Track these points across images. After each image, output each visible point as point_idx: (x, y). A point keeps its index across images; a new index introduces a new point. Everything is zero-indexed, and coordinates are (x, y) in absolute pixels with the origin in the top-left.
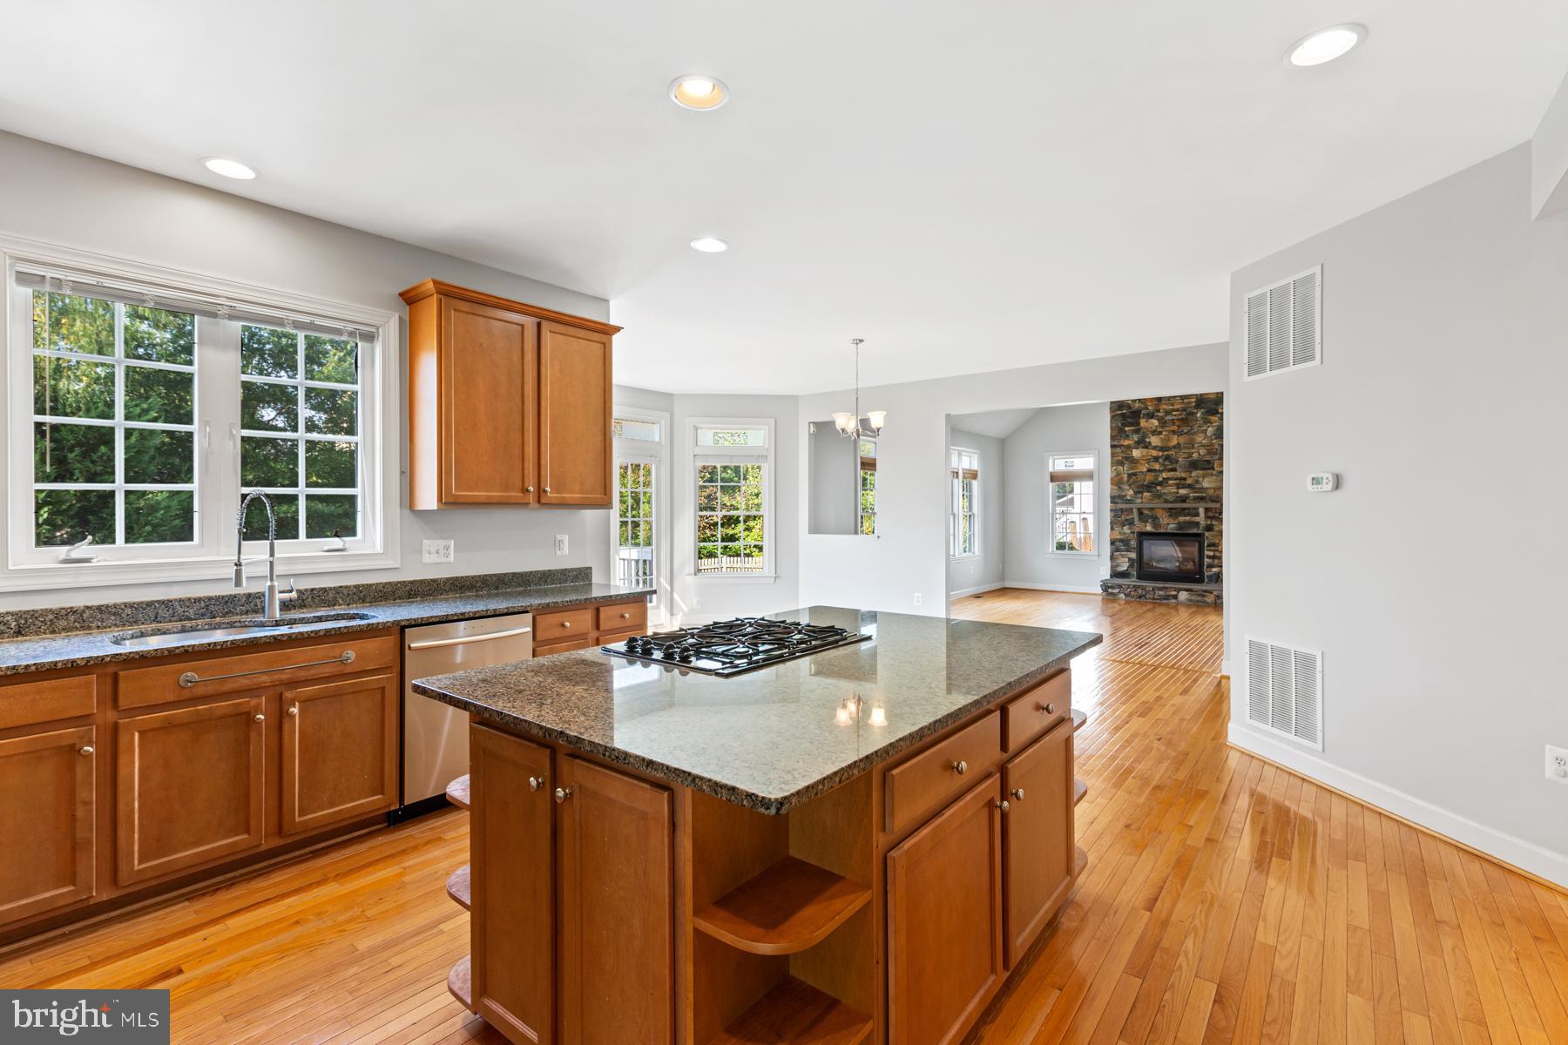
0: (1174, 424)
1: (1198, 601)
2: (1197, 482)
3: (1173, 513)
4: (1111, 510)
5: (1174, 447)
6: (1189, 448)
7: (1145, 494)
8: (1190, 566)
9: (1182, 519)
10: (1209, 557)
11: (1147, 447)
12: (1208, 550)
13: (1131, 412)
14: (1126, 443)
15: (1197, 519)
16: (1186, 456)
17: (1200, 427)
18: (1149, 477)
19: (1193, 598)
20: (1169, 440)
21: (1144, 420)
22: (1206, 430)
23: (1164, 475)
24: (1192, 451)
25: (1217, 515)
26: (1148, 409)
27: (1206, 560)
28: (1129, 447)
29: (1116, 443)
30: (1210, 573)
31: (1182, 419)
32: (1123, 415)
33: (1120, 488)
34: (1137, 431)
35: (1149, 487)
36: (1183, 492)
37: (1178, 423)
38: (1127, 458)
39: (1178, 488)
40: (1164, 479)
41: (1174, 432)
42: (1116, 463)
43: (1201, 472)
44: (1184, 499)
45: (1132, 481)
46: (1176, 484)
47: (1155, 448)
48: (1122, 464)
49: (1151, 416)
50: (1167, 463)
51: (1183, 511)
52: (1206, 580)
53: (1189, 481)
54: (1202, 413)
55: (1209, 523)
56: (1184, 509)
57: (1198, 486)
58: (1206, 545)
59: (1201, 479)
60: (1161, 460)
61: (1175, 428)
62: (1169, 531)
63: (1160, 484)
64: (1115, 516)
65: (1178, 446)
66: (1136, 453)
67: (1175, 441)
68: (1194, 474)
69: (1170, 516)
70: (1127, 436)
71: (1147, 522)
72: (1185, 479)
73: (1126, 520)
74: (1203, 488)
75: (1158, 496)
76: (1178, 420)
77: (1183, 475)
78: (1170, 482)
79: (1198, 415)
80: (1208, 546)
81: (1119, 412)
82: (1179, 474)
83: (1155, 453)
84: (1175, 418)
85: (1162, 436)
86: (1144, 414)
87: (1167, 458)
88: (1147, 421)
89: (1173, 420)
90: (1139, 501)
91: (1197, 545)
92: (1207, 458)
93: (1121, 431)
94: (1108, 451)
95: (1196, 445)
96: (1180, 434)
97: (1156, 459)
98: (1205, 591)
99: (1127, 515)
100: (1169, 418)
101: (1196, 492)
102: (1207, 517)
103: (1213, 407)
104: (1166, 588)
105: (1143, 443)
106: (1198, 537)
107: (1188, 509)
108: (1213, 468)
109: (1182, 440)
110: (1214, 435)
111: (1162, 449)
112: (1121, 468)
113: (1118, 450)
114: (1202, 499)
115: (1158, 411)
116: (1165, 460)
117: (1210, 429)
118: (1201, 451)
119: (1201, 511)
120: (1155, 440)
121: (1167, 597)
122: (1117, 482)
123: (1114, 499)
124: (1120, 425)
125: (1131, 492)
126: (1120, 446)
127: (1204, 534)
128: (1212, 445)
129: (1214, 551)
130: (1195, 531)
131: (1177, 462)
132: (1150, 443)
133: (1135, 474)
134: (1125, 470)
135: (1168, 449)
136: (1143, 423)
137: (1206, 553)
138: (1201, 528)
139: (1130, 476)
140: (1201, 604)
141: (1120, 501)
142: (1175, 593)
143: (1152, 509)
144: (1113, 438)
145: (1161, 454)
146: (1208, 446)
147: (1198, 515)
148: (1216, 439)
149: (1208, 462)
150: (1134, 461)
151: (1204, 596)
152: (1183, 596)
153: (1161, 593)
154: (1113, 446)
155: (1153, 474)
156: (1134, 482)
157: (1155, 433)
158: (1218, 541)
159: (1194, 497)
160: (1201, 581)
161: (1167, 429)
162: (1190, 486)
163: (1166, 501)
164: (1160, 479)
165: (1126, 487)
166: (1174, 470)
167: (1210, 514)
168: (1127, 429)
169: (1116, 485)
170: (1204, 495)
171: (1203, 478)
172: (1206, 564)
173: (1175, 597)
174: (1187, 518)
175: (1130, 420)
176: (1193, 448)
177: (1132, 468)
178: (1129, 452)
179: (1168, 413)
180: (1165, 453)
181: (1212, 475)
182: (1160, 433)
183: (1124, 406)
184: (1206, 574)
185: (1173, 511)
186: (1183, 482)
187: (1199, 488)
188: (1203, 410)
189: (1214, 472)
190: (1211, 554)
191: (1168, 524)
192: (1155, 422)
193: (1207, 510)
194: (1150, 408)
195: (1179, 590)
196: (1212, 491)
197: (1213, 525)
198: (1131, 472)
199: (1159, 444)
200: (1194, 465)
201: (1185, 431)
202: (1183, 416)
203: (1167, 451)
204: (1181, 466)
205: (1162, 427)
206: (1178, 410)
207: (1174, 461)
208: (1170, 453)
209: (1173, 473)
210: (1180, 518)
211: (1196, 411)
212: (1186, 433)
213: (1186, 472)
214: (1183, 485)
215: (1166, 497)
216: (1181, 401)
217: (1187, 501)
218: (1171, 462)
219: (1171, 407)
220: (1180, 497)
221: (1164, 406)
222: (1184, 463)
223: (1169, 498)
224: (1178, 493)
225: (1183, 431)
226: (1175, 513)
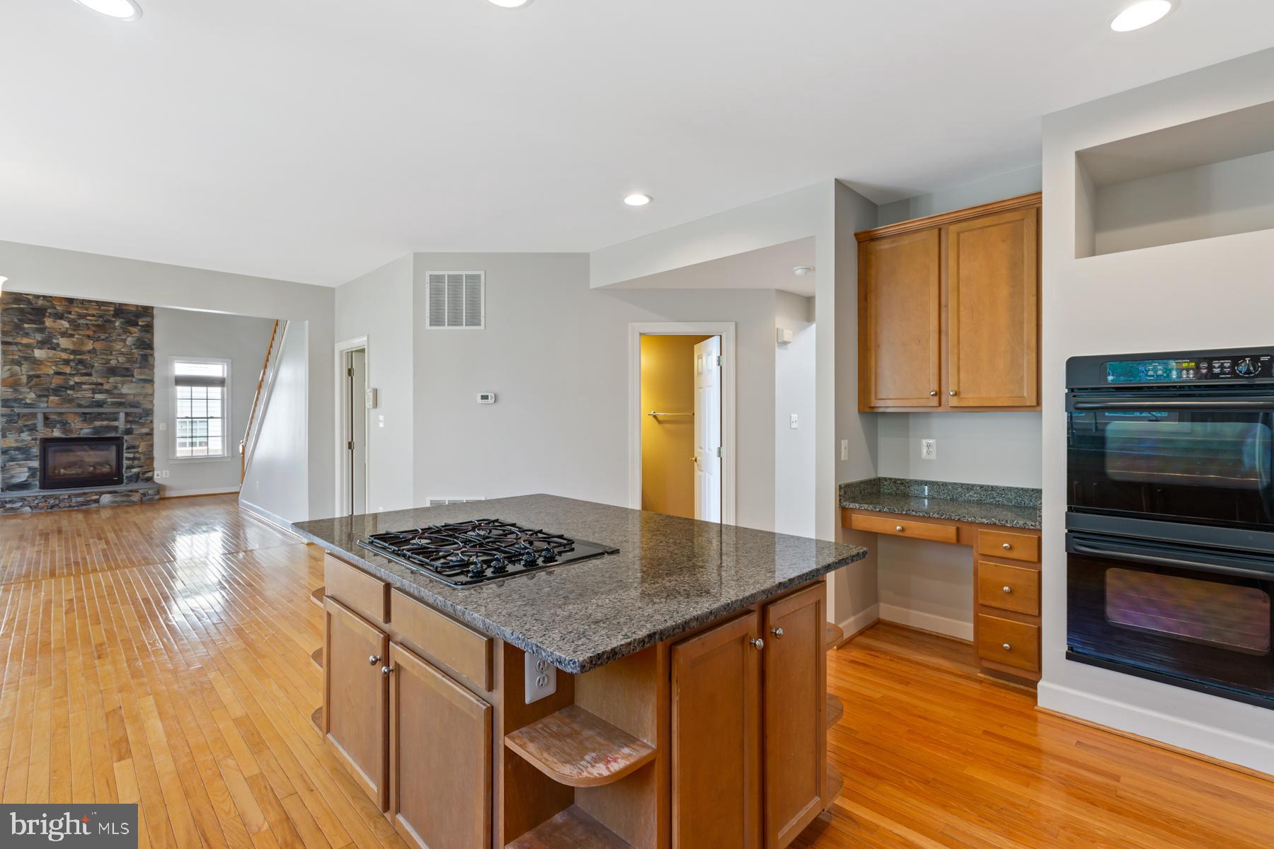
0: (89, 329)
1: (123, 501)
2: (116, 387)
3: (86, 417)
5: (89, 352)
6: (107, 355)
7: (52, 398)
8: (106, 469)
9: (98, 423)
10: (128, 459)
11: (54, 349)
12: (126, 453)
13: (33, 308)
14: (25, 341)
15: (115, 423)
16: (104, 362)
17: (119, 335)
18: (57, 381)
19: (117, 499)
20: (82, 344)
21: (51, 320)
22: (126, 339)
23: (77, 379)
24: (110, 357)
25: (137, 419)
26: (55, 308)
27: (125, 463)
28: (28, 346)
29: (9, 340)
30: (129, 474)
31: (98, 326)
32: (20, 310)
33: (16, 390)
34: (41, 330)
35: (58, 391)
36: (99, 397)
37: (94, 329)
38: (26, 358)
39: (94, 393)
40: (76, 383)
41: (88, 336)
42: (11, 362)
43: (119, 379)
44: (100, 404)
45: (33, 383)
46: (90, 389)
47: (64, 350)
48: (19, 364)
49: (59, 316)
50: (80, 367)
51: (99, 416)
52: (125, 481)
53: (106, 387)
54: (121, 323)
55: (129, 427)
56: (100, 414)
57: (116, 391)
58: (125, 447)
59: (120, 385)
60: (72, 364)
61: (91, 333)
62: (81, 436)
63: (72, 388)
64: (9, 422)
65: (93, 351)
66: (40, 354)
67: (90, 345)
68: (112, 380)
69: (85, 420)
70: (27, 334)
71: (55, 427)
72: (102, 384)
73: (25, 426)
74: (121, 394)
75: (69, 400)
76: (94, 325)
77: (100, 380)
78: (83, 386)
79: (117, 324)
80: (128, 448)
81: (16, 305)
82: (94, 379)
83: (64, 355)
84: (90, 322)
85: (74, 339)
86: (50, 313)
87: (81, 362)
88: (54, 321)
89: (87, 324)
90: (43, 405)
91: (114, 448)
92: (127, 365)
93: (18, 327)
95: (114, 353)
96: (98, 339)
97: (66, 362)
98: (131, 491)
99: (27, 421)
100: (82, 321)
101: (114, 398)
102: (127, 422)
103: (134, 318)
104: (85, 494)
105: (47, 344)
106: (117, 441)
107: (106, 414)
108: (133, 376)
109: (98, 345)
110: (134, 345)
111: (73, 352)
112: (17, 368)
113: (13, 348)
114: (121, 404)
115: (69, 312)
116: (77, 364)
117: (129, 339)
118: (119, 359)
119: (122, 416)
120: (64, 343)
121: (87, 503)
122: (11, 384)
123: (7, 403)
124: (16, 321)
125: (32, 395)
126: (16, 344)
127: (123, 438)
128: (132, 354)
129: (134, 453)
130: (113, 435)
131: (93, 367)
132: (58, 344)
133: (38, 376)
134: (24, 370)
135: (81, 353)
136: (49, 322)
137: (125, 455)
138: (120, 432)
139: (30, 377)
140: (127, 504)
141: (16, 405)
142: (97, 497)
143: (61, 413)
144: (5, 333)
145: (72, 357)
146: (127, 355)
147: (116, 419)
148: (136, 348)
149: (127, 369)
150: (36, 362)
151: (128, 496)
152: (106, 499)
153: (80, 499)
154: (5, 343)
155: (62, 377)
156: (37, 385)
157: (65, 335)
158: (138, 444)
159: (112, 402)
160: (120, 482)
161: (81, 332)
162: (107, 392)
163: (80, 406)
164: (72, 383)
165: (25, 390)
166: (89, 375)
167: (130, 419)
168: (26, 325)
169: (11, 387)
170: (123, 400)
171: (123, 384)
172: (125, 466)
173: (97, 501)
174: (105, 423)
175: (31, 317)
176: (111, 354)
177: (33, 369)
178: (30, 352)
179: (81, 315)
180: (78, 357)
181: (132, 382)
182: (71, 336)
183: (23, 300)
184: (125, 475)
185: (88, 416)
186: (100, 387)
187: (118, 394)
188: (122, 320)
189: (134, 380)
190: (131, 455)
191: (81, 429)
192: (65, 324)
193: (127, 414)
194: (58, 307)
195: (101, 493)
196: (132, 397)
197: (132, 429)
198: (32, 373)
199: (70, 347)
200: (112, 371)
201: (102, 337)
202: (99, 322)
203: (80, 355)
204: (97, 372)
205: (74, 330)
206: (94, 316)
207: (88, 366)
208: (84, 357)
209: (87, 378)
210: (96, 422)
211: (114, 319)
212: (103, 340)
213: (102, 377)
214: (100, 390)
215: (79, 402)
216: (97, 307)
217: (105, 406)
218: (84, 366)
219: (85, 311)
220: (96, 402)
221: (77, 309)
222: (100, 368)
223: (82, 402)
224: (93, 398)
225: (99, 337)
226: (90, 418)
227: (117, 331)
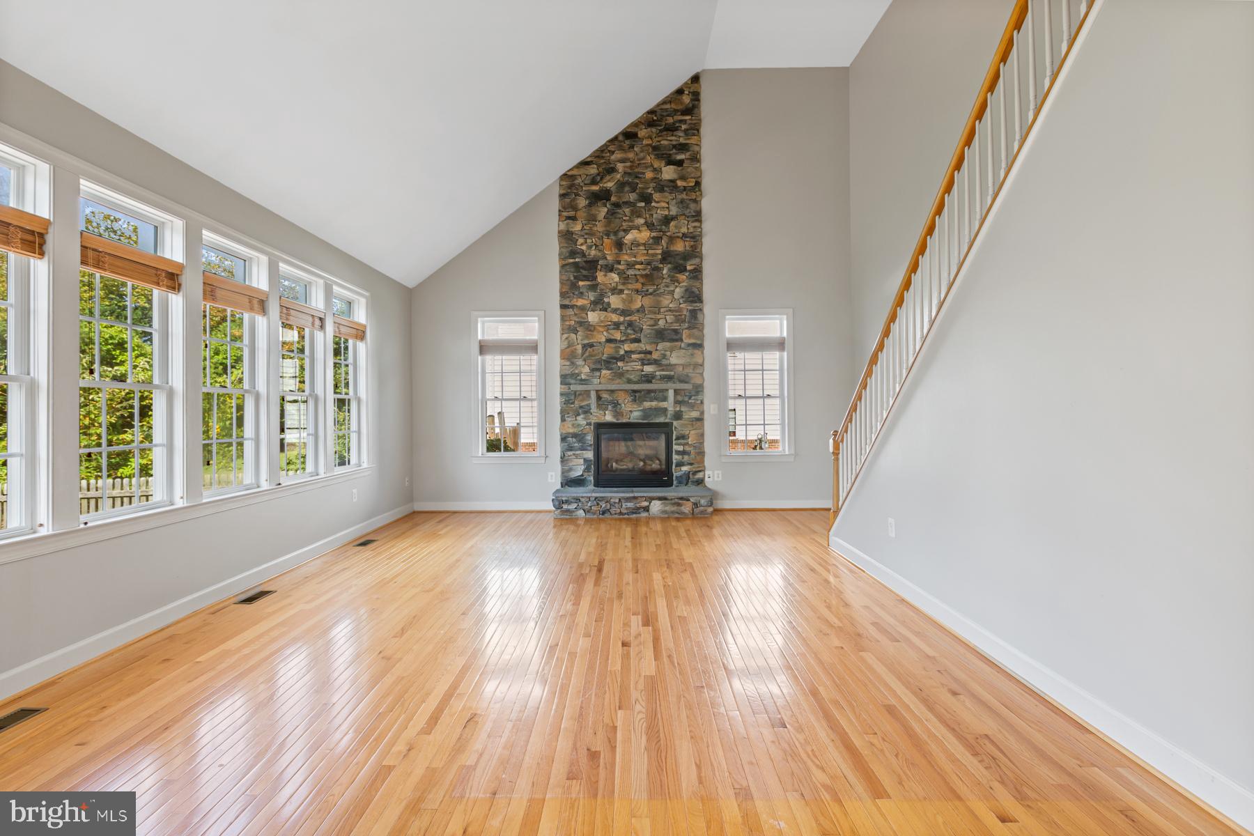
0: (637, 281)
1: (673, 512)
2: (664, 356)
3: (636, 396)
4: (562, 394)
5: (638, 311)
6: (655, 313)
7: (604, 372)
8: (655, 466)
9: (647, 404)
10: (678, 453)
11: (605, 310)
12: (675, 445)
13: (586, 262)
14: (580, 302)
15: (664, 404)
16: (652, 322)
17: (667, 286)
18: (609, 350)
19: (668, 508)
20: (631, 301)
21: (602, 273)
22: (674, 291)
23: (627, 347)
24: (659, 316)
25: (686, 399)
26: (606, 258)
27: (675, 458)
28: (583, 308)
29: (567, 302)
30: (679, 474)
31: (646, 276)
32: (576, 265)
33: (573, 363)
34: (593, 287)
35: (609, 362)
36: (648, 369)
37: (641, 280)
38: (581, 324)
39: (643, 364)
40: (626, 352)
41: (637, 291)
42: (568, 329)
43: (668, 344)
44: (649, 379)
45: (587, 354)
46: (640, 359)
47: (615, 311)
48: (575, 331)
49: (610, 269)
50: (629, 331)
51: (648, 395)
52: (675, 482)
53: (655, 356)
54: (669, 270)
55: (678, 409)
56: (649, 391)
57: (664, 362)
58: (674, 437)
59: (668, 353)
60: (622, 328)
61: (638, 286)
62: (632, 420)
63: (622, 359)
64: (567, 402)
65: (641, 310)
66: (593, 317)
67: (638, 302)
68: (660, 346)
69: (634, 400)
70: (582, 293)
71: (607, 409)
72: (650, 353)
73: (581, 407)
74: (670, 365)
75: (620, 375)
76: (642, 276)
77: (649, 348)
78: (633, 356)
79: (665, 272)
80: (678, 438)
81: (571, 261)
82: (643, 346)
83: (615, 318)
84: (638, 273)
85: (623, 296)
86: (601, 266)
87: (630, 324)
88: (605, 276)
89: (635, 275)
90: (596, 381)
91: (663, 437)
92: (676, 326)
93: (574, 286)
94: (557, 312)
95: (662, 310)
96: (646, 294)
97: (617, 325)
98: (681, 498)
99: (582, 401)
100: (631, 272)
101: (663, 370)
102: (677, 402)
103: (681, 262)
104: (635, 498)
105: (600, 304)
106: (666, 428)
107: (655, 391)
108: (682, 340)
109: (647, 301)
110: (682, 297)
111: (624, 313)
112: (573, 336)
113: (570, 312)
114: (670, 378)
115: (619, 263)
116: (626, 328)
117: (678, 290)
118: (667, 317)
119: (671, 393)
120: (615, 301)
121: (636, 510)
122: (568, 355)
123: (565, 379)
124: (572, 278)
125: (587, 369)
126: (572, 307)
127: (672, 423)
128: (680, 310)
129: (684, 445)
130: (661, 420)
131: (641, 330)
132: (609, 304)
133: (591, 345)
134: (579, 339)
135: (630, 313)
136: (600, 277)
137: (675, 447)
138: (669, 416)
139: (585, 347)
140: (677, 515)
141: (573, 381)
142: (646, 504)
143: (612, 391)
144: (563, 295)
145: (622, 319)
146: (676, 311)
147: (665, 399)
148: (685, 302)
149: (676, 331)
150: (589, 328)
151: (679, 505)
152: (656, 507)
153: (630, 505)
154: (563, 307)
155: (613, 345)
156: (591, 356)
157: (615, 291)
158: (687, 433)
159: (660, 375)
160: (669, 484)
161: (630, 286)
162: (656, 362)
163: (629, 381)
164: (622, 352)
165: (580, 362)
166: (638, 341)
167: (679, 398)
168: (581, 283)
169: (568, 359)
170: (672, 373)
171: (671, 352)
172: (674, 461)
173: (647, 509)
174: (654, 404)
175: (584, 272)
176: (659, 312)
177: (587, 337)
178: (584, 315)
179: (631, 265)
180: (628, 318)
181: (680, 348)
182: (621, 292)
183: (578, 253)
184: (675, 474)
185: (637, 394)
186: (649, 356)
187: (666, 365)
188: (669, 266)
189: (683, 345)
190: (681, 448)
191: (631, 411)
192: (615, 277)
193: (676, 391)
194: (609, 258)
195: (651, 499)
196: (681, 369)
197: (682, 411)
198: (586, 342)
199: (621, 306)
200: (660, 335)
201: (650, 291)
202: (647, 272)
203: (629, 315)
204: (646, 336)
205: (624, 284)
206: (642, 263)
207: (637, 329)
208: (633, 318)
209: (636, 344)
210: (645, 403)
211: (662, 266)
212: (651, 294)
213: (651, 343)
214: (649, 360)
215: (628, 376)
216: (645, 252)
217: (653, 381)
218: (634, 330)
219: (634, 259)
220: (645, 376)
221: (626, 257)
222: (649, 331)
223: (632, 377)
224: (642, 371)
225: (647, 291)
226: (639, 397)
227: (664, 280)
